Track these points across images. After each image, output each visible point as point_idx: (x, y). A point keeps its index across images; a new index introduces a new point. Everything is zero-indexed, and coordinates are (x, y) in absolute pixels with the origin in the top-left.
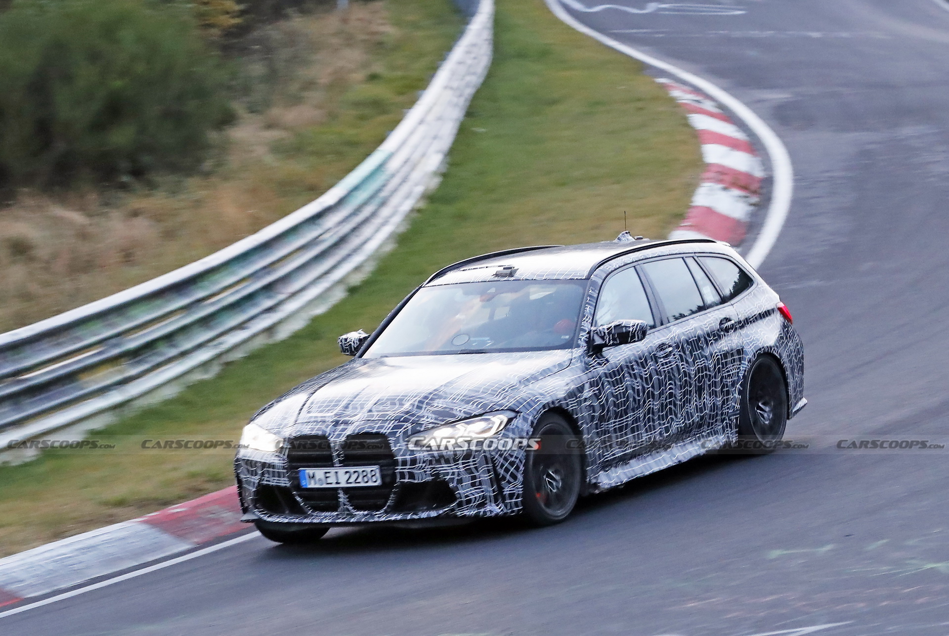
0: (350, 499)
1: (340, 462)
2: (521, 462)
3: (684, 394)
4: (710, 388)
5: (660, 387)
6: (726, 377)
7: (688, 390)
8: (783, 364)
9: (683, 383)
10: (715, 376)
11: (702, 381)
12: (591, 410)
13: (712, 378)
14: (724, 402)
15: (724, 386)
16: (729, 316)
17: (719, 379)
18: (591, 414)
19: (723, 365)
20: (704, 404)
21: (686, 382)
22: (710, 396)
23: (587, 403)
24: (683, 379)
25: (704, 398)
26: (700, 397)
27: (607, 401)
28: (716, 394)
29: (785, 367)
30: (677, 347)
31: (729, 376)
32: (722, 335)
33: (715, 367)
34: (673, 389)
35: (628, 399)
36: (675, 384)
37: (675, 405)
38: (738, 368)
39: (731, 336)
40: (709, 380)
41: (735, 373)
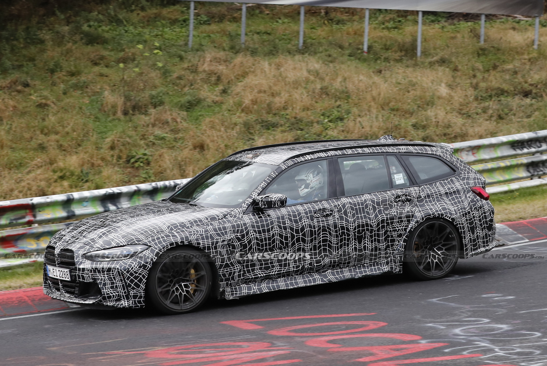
0: (64, 286)
1: (58, 264)
2: (144, 277)
3: (341, 240)
4: (372, 237)
5: (312, 236)
6: (390, 231)
7: (345, 238)
8: (457, 224)
9: (339, 233)
10: (378, 230)
11: (362, 233)
12: (230, 247)
13: (375, 231)
14: (388, 247)
15: (388, 236)
16: (410, 193)
17: (382, 232)
18: (230, 250)
19: (388, 224)
20: (365, 247)
21: (343, 233)
22: (372, 242)
23: (225, 243)
24: (339, 231)
25: (365, 243)
26: (360, 243)
27: (250, 242)
28: (379, 241)
29: (460, 227)
30: (339, 211)
31: (395, 231)
32: (395, 205)
33: (378, 224)
34: (327, 237)
35: (274, 241)
36: (330, 234)
37: (330, 247)
38: (406, 226)
39: (405, 206)
40: (371, 232)
41: (402, 229)
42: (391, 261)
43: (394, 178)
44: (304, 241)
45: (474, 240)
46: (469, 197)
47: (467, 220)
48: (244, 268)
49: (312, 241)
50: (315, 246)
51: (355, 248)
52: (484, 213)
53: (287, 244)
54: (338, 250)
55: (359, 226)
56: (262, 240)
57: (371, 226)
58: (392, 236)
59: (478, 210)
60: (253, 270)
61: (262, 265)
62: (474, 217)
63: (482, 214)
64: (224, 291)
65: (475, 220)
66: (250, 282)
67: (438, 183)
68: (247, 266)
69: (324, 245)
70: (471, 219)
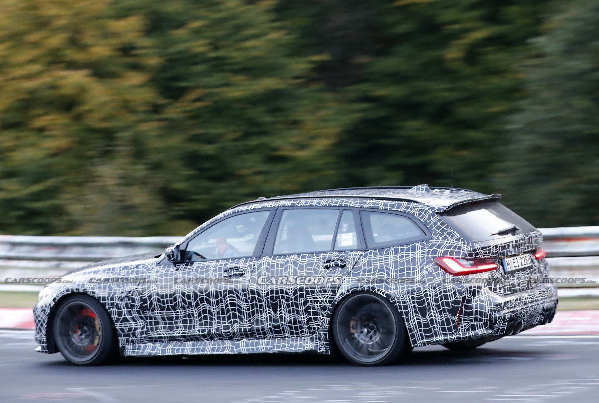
2: (44, 322)
3: (253, 306)
4: (289, 307)
5: (217, 297)
6: (311, 302)
7: (256, 304)
8: (395, 302)
9: (249, 298)
10: (296, 299)
11: (276, 300)
12: (129, 300)
13: (292, 300)
14: (309, 320)
15: (309, 308)
16: (345, 258)
17: (301, 302)
18: (130, 303)
19: (308, 293)
20: (281, 317)
21: (253, 298)
22: (290, 313)
23: (124, 295)
24: (249, 295)
25: (281, 313)
26: (275, 311)
27: (150, 297)
28: (298, 312)
29: (400, 306)
30: (252, 272)
31: (317, 302)
32: (322, 271)
33: (295, 292)
34: (235, 300)
35: (175, 299)
36: (238, 297)
37: (240, 312)
38: (330, 298)
39: (334, 273)
40: (287, 300)
41: (326, 301)
42: (316, 338)
43: (341, 239)
44: (209, 302)
45: (426, 325)
46: (427, 270)
47: (413, 298)
48: (147, 325)
49: (218, 303)
50: (222, 310)
51: (270, 317)
52: (445, 291)
53: (190, 303)
54: (250, 317)
55: (272, 292)
56: (162, 296)
57: (287, 294)
58: (314, 308)
59: (435, 288)
60: (157, 328)
61: (165, 323)
62: (426, 295)
63: (440, 293)
64: (124, 348)
65: (427, 299)
66: (156, 341)
67: (393, 248)
68: (151, 323)
69: (233, 310)
70: (422, 297)
